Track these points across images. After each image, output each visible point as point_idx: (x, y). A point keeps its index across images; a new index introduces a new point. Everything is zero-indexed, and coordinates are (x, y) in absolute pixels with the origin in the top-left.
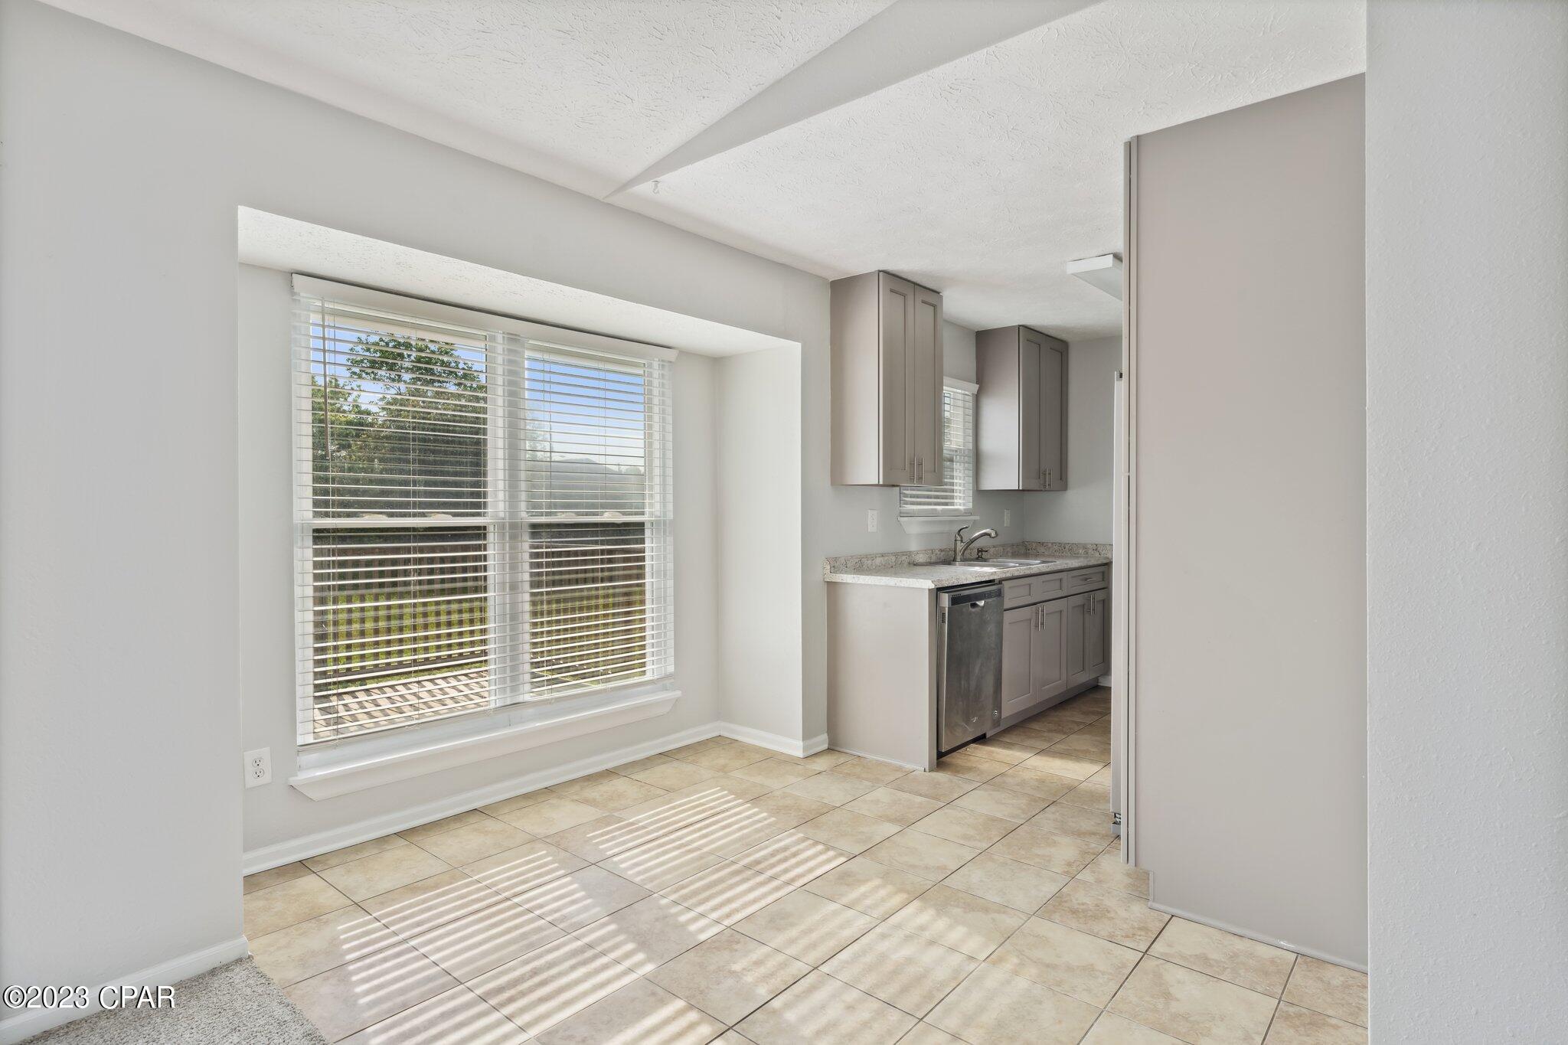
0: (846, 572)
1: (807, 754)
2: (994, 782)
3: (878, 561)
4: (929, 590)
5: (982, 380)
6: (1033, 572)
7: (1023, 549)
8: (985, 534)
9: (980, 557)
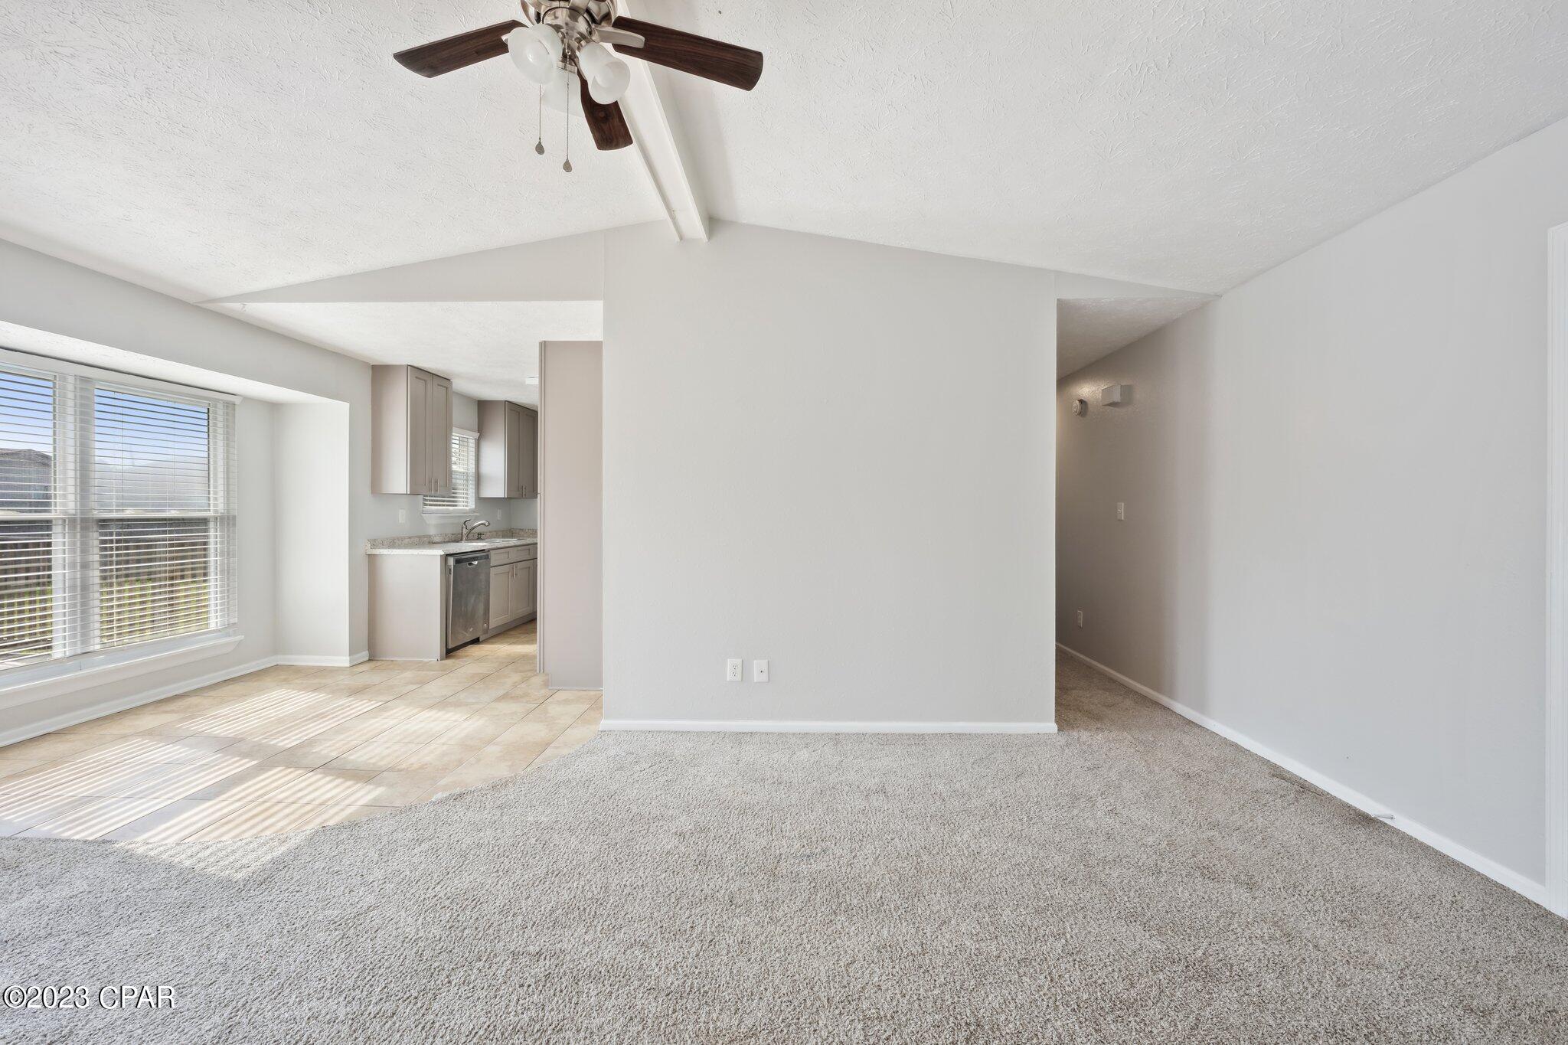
0: (383, 548)
1: (352, 664)
2: (480, 660)
3: (407, 541)
4: (441, 556)
5: (482, 430)
6: (510, 545)
7: (510, 533)
8: (482, 524)
9: (480, 537)
